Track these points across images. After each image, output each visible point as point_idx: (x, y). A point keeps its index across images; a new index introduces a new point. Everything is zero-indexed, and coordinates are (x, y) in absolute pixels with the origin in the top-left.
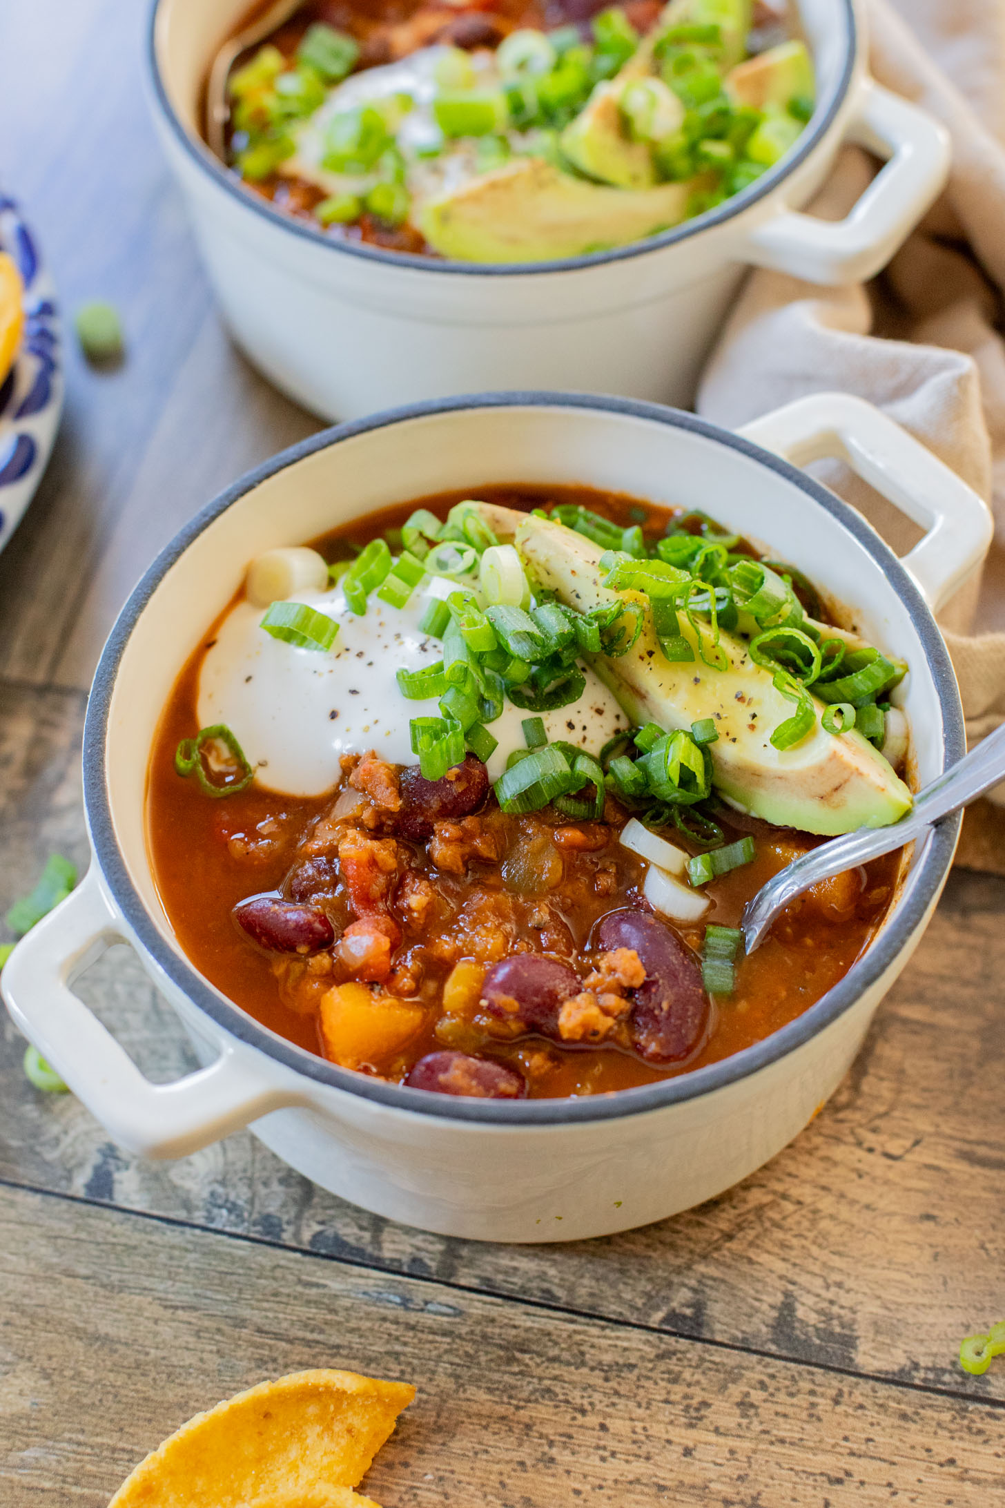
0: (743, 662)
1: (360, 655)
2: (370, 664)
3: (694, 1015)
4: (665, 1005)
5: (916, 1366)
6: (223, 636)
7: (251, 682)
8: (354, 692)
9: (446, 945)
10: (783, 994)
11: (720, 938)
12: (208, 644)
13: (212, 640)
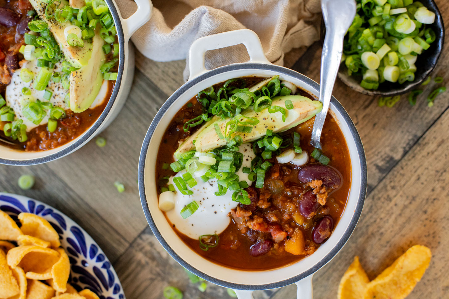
0: (257, 114)
1: (204, 199)
2: (208, 198)
3: (334, 174)
4: (330, 180)
5: (404, 148)
6: (173, 222)
7: (194, 225)
8: (213, 206)
9: (286, 217)
10: (336, 148)
11: (316, 154)
12: (173, 227)
13: (173, 225)
